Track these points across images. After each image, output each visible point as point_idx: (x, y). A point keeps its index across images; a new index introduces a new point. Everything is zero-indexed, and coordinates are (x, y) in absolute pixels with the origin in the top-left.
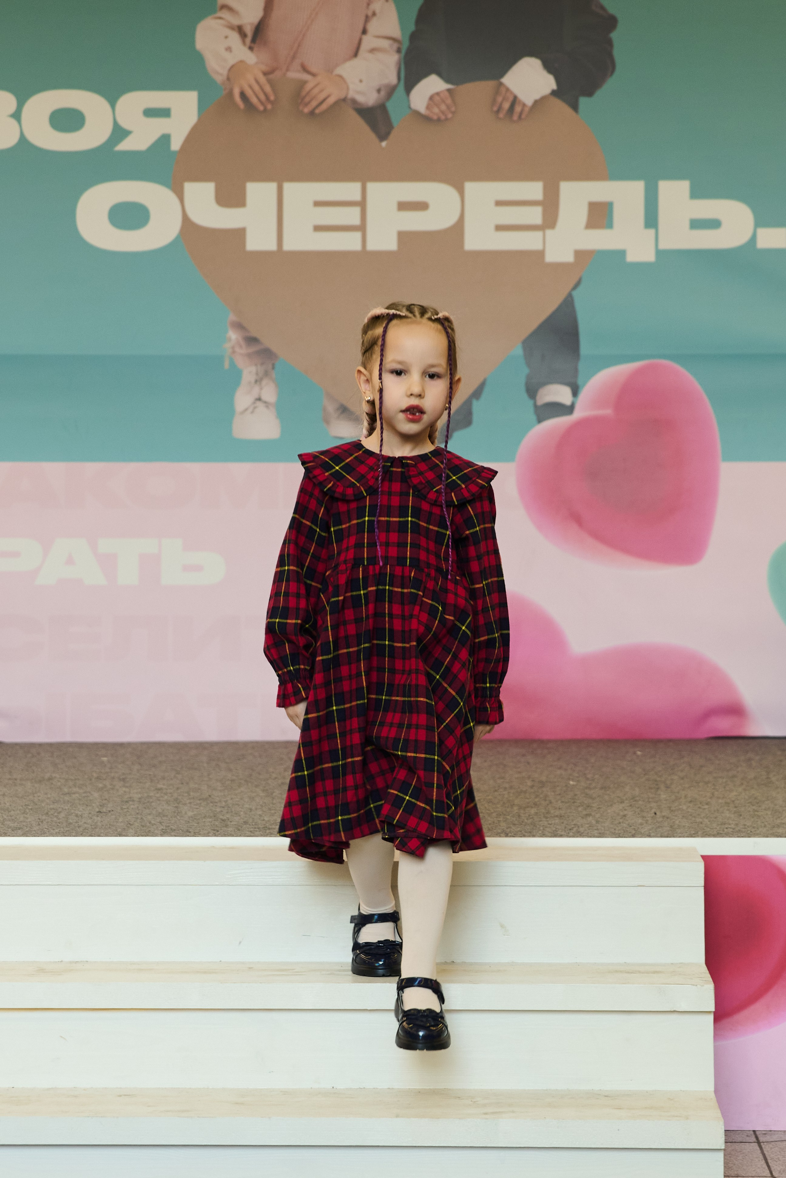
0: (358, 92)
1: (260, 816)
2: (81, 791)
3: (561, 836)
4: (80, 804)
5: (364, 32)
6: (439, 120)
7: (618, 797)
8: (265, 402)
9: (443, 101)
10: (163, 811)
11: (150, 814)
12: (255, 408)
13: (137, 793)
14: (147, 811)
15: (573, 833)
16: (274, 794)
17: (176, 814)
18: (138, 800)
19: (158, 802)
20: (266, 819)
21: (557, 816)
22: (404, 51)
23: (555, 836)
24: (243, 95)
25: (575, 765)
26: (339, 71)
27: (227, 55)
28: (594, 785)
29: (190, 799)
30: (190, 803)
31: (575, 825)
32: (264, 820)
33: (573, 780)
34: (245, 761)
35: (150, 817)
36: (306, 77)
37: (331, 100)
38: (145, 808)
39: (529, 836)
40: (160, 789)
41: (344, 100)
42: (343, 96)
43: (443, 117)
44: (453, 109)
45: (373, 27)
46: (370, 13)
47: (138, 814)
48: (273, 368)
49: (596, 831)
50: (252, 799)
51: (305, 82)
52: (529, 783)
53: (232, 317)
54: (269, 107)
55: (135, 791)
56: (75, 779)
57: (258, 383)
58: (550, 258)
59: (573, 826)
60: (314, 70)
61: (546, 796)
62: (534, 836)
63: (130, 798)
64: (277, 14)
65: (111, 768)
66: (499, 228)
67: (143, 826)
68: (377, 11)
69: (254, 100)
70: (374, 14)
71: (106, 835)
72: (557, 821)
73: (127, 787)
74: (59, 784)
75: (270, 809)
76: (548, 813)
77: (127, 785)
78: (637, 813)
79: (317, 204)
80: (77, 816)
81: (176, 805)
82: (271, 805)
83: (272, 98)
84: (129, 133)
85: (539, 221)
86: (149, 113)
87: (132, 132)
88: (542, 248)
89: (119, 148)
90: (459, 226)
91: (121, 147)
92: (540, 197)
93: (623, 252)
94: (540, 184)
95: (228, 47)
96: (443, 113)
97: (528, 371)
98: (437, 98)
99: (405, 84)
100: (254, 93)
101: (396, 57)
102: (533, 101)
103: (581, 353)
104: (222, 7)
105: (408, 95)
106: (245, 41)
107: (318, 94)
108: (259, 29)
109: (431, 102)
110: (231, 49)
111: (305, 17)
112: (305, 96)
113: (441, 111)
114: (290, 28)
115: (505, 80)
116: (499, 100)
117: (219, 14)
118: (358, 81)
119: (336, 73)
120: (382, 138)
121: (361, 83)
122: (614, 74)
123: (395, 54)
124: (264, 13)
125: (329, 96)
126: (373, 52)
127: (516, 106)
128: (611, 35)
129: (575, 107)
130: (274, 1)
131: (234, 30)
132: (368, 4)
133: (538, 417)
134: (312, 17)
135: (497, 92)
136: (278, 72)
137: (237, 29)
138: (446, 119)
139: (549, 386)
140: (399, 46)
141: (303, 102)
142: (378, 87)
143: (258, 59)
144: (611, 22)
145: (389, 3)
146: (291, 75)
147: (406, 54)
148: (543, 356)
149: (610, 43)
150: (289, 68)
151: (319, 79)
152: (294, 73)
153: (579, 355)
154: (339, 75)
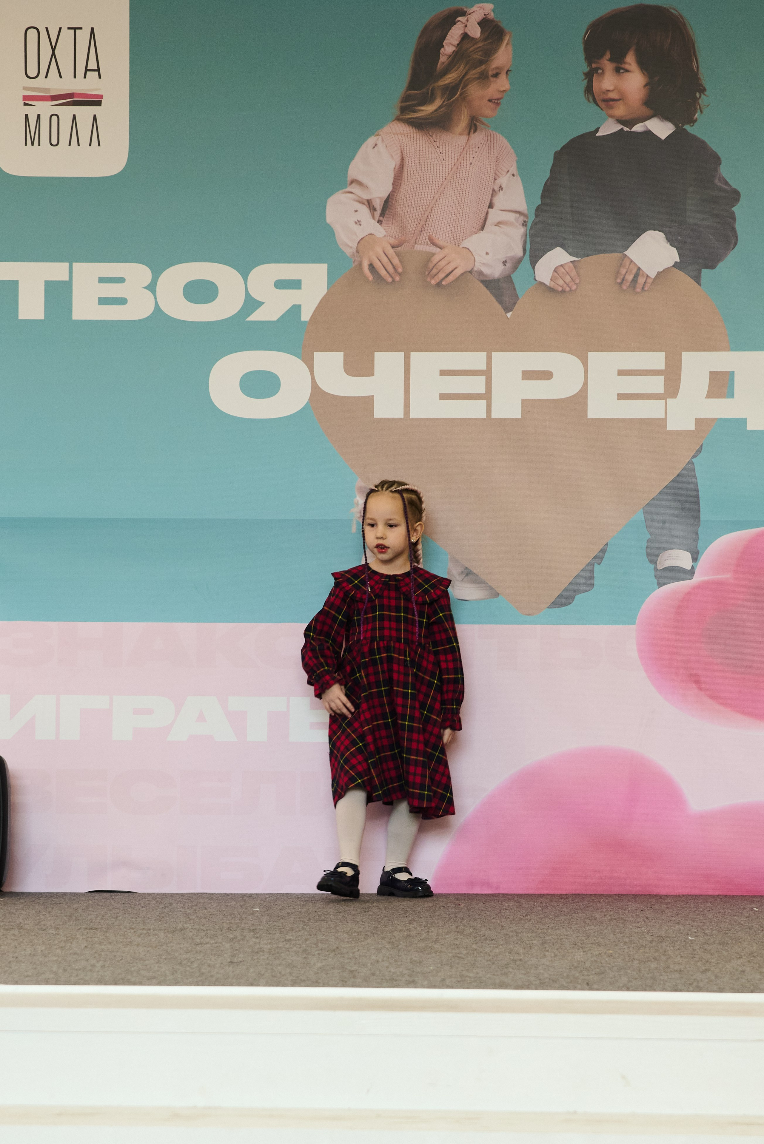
0: (484, 265)
1: (387, 967)
2: (213, 941)
4: (212, 954)
5: (491, 206)
6: (563, 291)
7: (737, 953)
9: (568, 274)
10: (293, 961)
11: (280, 965)
13: (266, 944)
14: (277, 962)
16: (400, 946)
17: (305, 965)
18: (268, 951)
19: (288, 953)
20: (393, 970)
21: (677, 971)
22: (529, 224)
24: (371, 267)
26: (466, 244)
27: (356, 228)
28: (712, 940)
29: (318, 950)
30: (319, 954)
32: (390, 972)
33: (691, 935)
34: (370, 913)
35: (279, 968)
36: (435, 249)
37: (458, 272)
38: (275, 958)
40: (290, 940)
41: (470, 272)
42: (469, 269)
43: (568, 289)
44: (577, 281)
45: (499, 201)
46: (496, 188)
47: (268, 964)
50: (378, 950)
51: (433, 255)
52: (649, 938)
53: (360, 482)
54: (397, 279)
55: (265, 942)
56: (207, 930)
58: (671, 426)
60: (441, 243)
61: (665, 951)
63: (261, 949)
64: (405, 188)
65: (241, 919)
66: (621, 397)
67: (274, 977)
68: (503, 186)
69: (383, 272)
70: (501, 188)
71: (239, 985)
73: (257, 938)
74: (191, 934)
75: (396, 961)
76: (668, 967)
77: (258, 935)
78: (755, 969)
79: (444, 373)
80: (209, 966)
81: (306, 956)
82: (397, 957)
83: (400, 270)
84: (261, 304)
85: (662, 391)
86: (280, 284)
87: (264, 303)
88: (664, 417)
89: (251, 318)
90: (582, 395)
91: (252, 318)
92: (662, 367)
93: (744, 421)
94: (662, 354)
95: (358, 220)
96: (568, 285)
97: (649, 536)
98: (562, 270)
99: (531, 255)
100: (383, 265)
101: (522, 230)
102: (656, 273)
103: (702, 519)
104: (352, 182)
105: (534, 267)
106: (374, 213)
107: (445, 265)
108: (388, 203)
109: (555, 274)
110: (360, 223)
111: (433, 191)
112: (433, 268)
113: (565, 283)
114: (419, 202)
115: (631, 252)
116: (623, 271)
117: (349, 189)
118: (485, 253)
119: (463, 246)
120: (507, 309)
121: (488, 255)
122: (736, 247)
123: (521, 226)
124: (393, 188)
125: (456, 268)
126: (500, 225)
127: (639, 276)
128: (734, 209)
129: (697, 279)
130: (402, 175)
131: (364, 204)
132: (495, 179)
133: (658, 581)
134: (440, 191)
135: (621, 264)
136: (406, 245)
137: (366, 203)
138: (571, 290)
139: (671, 551)
140: (525, 219)
141: (431, 273)
142: (504, 260)
143: (386, 232)
144: (734, 196)
145: (514, 177)
146: (419, 247)
147: (532, 227)
148: (664, 522)
149: (733, 216)
150: (417, 241)
151: (446, 251)
152: (422, 246)
153: (700, 521)
154: (466, 248)
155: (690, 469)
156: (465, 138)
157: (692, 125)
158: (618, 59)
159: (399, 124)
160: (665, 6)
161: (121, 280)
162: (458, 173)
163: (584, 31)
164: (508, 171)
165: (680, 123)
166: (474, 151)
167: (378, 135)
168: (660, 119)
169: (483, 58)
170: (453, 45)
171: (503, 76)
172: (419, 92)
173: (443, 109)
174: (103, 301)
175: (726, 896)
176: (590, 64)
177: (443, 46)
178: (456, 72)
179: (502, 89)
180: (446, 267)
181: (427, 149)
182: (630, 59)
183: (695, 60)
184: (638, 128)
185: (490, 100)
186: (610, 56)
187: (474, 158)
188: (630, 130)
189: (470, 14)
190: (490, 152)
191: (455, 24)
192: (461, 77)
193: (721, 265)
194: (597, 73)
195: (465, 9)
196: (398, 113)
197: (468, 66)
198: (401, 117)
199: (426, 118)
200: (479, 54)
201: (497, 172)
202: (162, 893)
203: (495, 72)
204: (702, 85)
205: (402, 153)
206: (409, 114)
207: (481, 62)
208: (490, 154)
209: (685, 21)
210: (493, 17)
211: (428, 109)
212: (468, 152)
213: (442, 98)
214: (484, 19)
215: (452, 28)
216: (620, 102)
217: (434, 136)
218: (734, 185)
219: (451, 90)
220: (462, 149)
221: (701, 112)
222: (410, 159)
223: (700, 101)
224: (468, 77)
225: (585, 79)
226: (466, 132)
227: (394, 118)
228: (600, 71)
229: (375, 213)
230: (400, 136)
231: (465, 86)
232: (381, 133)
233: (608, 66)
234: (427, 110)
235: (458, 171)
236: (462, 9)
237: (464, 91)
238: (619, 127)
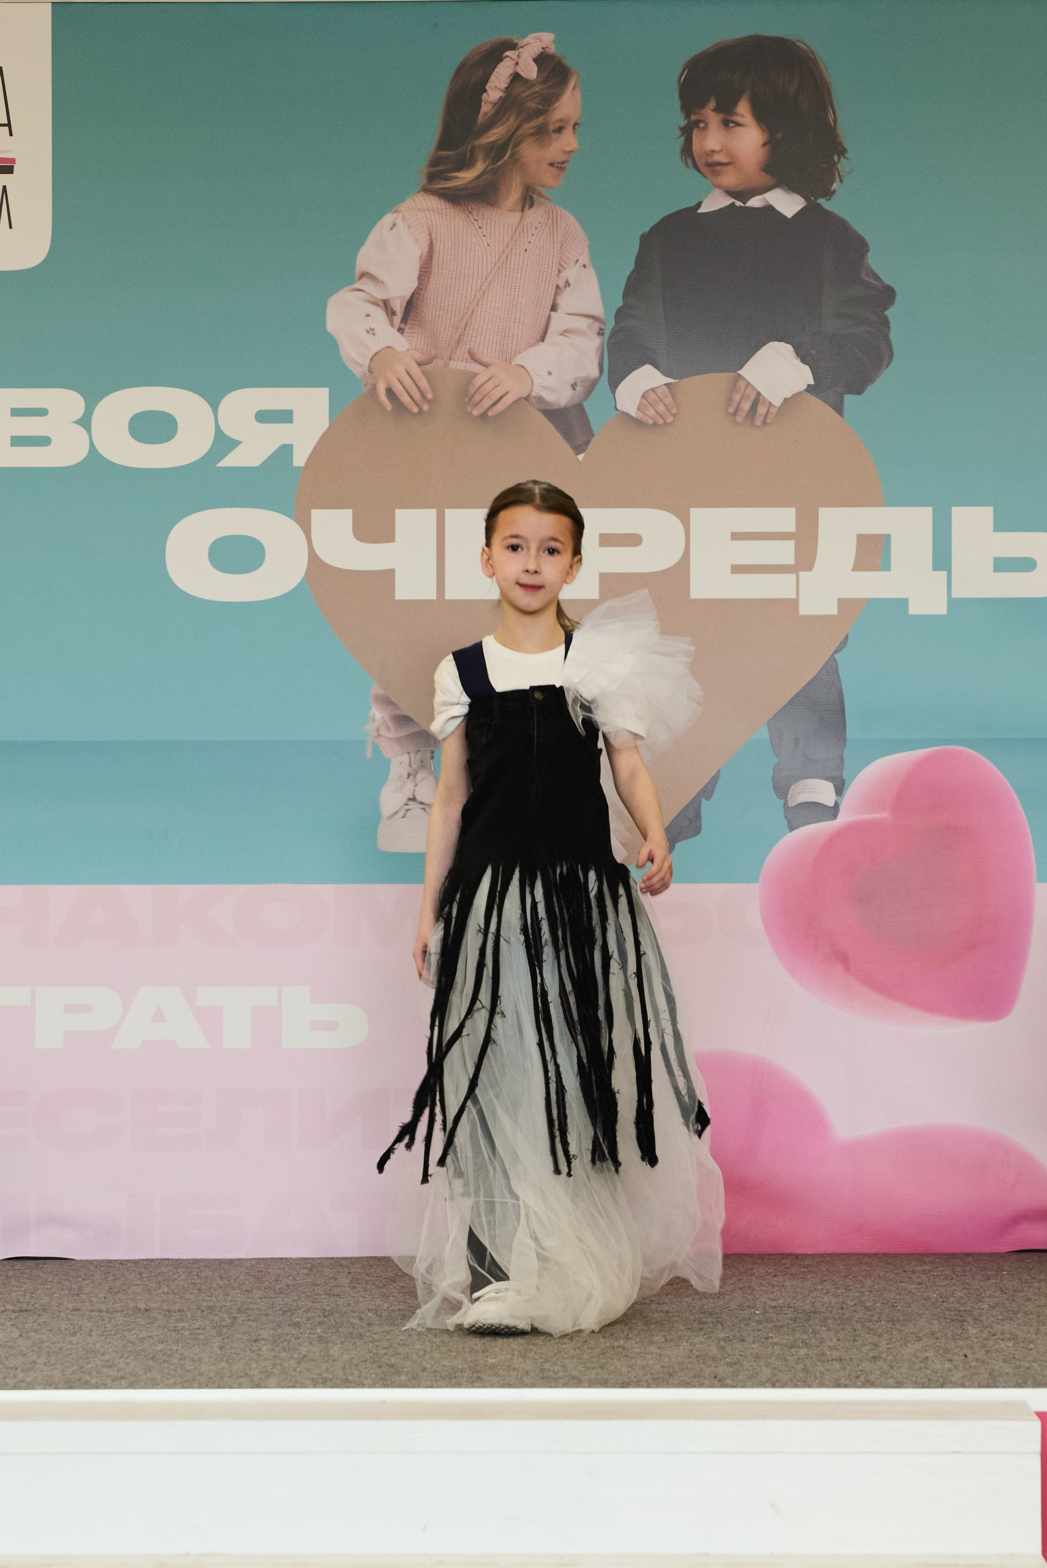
0: (546, 388)
3: (846, 1386)
5: (554, 308)
6: (655, 424)
8: (422, 803)
9: (661, 400)
12: (407, 810)
15: (861, 1382)
22: (607, 333)
23: (838, 1386)
24: (390, 392)
25: (847, 1289)
26: (519, 360)
27: (367, 338)
31: (861, 1371)
36: (477, 368)
37: (509, 399)
39: (804, 1387)
41: (527, 398)
42: (525, 396)
43: (661, 422)
44: (674, 411)
45: (566, 301)
46: (561, 284)
48: (432, 758)
49: (891, 1380)
51: (475, 375)
53: (376, 689)
54: (426, 408)
57: (411, 777)
59: (859, 1373)
60: (486, 359)
62: (810, 1386)
64: (436, 283)
66: (737, 569)
68: (570, 281)
69: (405, 399)
70: (568, 284)
71: (211, 1387)
72: (837, 1365)
76: (823, 1354)
83: (430, 396)
84: (237, 443)
85: (791, 561)
86: (264, 417)
87: (241, 442)
88: (794, 597)
89: (221, 464)
90: (683, 567)
91: (226, 462)
92: (791, 527)
93: (904, 602)
94: (792, 511)
95: (371, 329)
96: (661, 416)
97: (775, 761)
98: (652, 396)
99: (609, 377)
100: (406, 390)
101: (597, 341)
102: (782, 400)
103: (848, 737)
104: (363, 275)
105: (613, 391)
106: (392, 320)
107: (491, 390)
108: (411, 305)
109: (644, 401)
110: (374, 332)
111: (474, 289)
112: (474, 394)
113: (657, 412)
114: (454, 304)
115: (745, 372)
116: (737, 398)
117: (358, 285)
118: (546, 373)
119: (517, 363)
120: (578, 449)
121: (550, 376)
122: (891, 366)
123: (596, 336)
124: (419, 283)
125: (506, 394)
126: (568, 335)
127: (759, 406)
128: (886, 313)
129: (839, 408)
130: (431, 267)
131: (378, 305)
132: (559, 272)
133: (789, 822)
134: (483, 288)
135: (734, 387)
136: (438, 363)
137: (382, 304)
138: (665, 423)
139: (805, 781)
140: (602, 326)
141: (473, 400)
142: (573, 382)
143: (410, 344)
144: (888, 295)
145: (587, 269)
146: (454, 365)
147: (610, 338)
148: (797, 741)
149: (886, 323)
150: (453, 356)
151: (493, 370)
152: (460, 363)
153: (845, 740)
154: (521, 366)
155: (831, 667)
156: (518, 215)
157: (828, 198)
158: (726, 110)
159: (426, 197)
160: (789, 38)
161: (43, 412)
162: (509, 263)
163: (679, 70)
164: (577, 261)
165: (812, 196)
166: (530, 233)
167: (397, 211)
168: (784, 190)
169: (540, 107)
170: (499, 89)
171: (568, 131)
172: (453, 153)
173: (486, 176)
174: (17, 441)
175: (885, 1254)
176: (687, 116)
177: (486, 91)
178: (504, 126)
179: (568, 149)
180: (492, 392)
181: (465, 229)
182: (743, 109)
183: (831, 111)
184: (755, 202)
185: (551, 164)
186: (715, 105)
187: (530, 242)
188: (744, 204)
189: (522, 47)
190: (551, 234)
191: (502, 60)
192: (512, 131)
193: (870, 390)
194: (698, 127)
195: (516, 41)
196: (424, 181)
197: (520, 119)
198: (430, 187)
199: (465, 188)
200: (536, 101)
201: (562, 263)
202: (106, 1260)
203: (558, 125)
204: (841, 145)
205: (430, 235)
206: (440, 183)
207: (539, 113)
208: (552, 237)
209: (817, 58)
210: (554, 52)
211: (466, 176)
212: (522, 235)
213: (484, 163)
214: (542, 53)
215: (499, 66)
216: (730, 167)
217: (475, 213)
218: (887, 281)
219: (498, 151)
220: (514, 230)
221: (841, 181)
222: (442, 244)
223: (839, 166)
224: (520, 132)
225: (682, 135)
226: (520, 206)
227: (419, 189)
228: (702, 125)
229: (395, 318)
230: (427, 212)
231: (517, 145)
232: (400, 209)
233: (713, 119)
234: (463, 178)
235: (509, 260)
236: (512, 40)
237: (517, 151)
238: (728, 201)
